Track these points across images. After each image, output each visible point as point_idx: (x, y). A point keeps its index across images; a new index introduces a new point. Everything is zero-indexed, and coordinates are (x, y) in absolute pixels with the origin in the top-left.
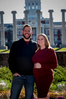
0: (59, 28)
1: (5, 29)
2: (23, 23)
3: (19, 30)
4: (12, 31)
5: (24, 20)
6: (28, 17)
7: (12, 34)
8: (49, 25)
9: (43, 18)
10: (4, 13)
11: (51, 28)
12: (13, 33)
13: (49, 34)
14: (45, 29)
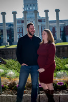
0: (54, 26)
1: (7, 27)
2: (23, 22)
3: (19, 28)
4: (13, 29)
5: (23, 20)
6: (27, 16)
7: (13, 32)
8: (45, 23)
9: (40, 17)
11: (47, 26)
14: (42, 26)
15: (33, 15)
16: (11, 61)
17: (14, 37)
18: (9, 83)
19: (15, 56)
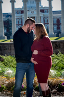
0: (58, 17)
1: (4, 18)
2: (22, 12)
3: (18, 20)
4: (11, 21)
5: (23, 10)
6: (27, 5)
7: (11, 24)
8: (48, 13)
9: (42, 7)
10: (2, 2)
11: (51, 17)
12: (12, 22)
13: (48, 24)
14: (44, 18)
15: (35, 5)
16: (9, 57)
17: (13, 30)
18: (7, 83)
19: (13, 52)
